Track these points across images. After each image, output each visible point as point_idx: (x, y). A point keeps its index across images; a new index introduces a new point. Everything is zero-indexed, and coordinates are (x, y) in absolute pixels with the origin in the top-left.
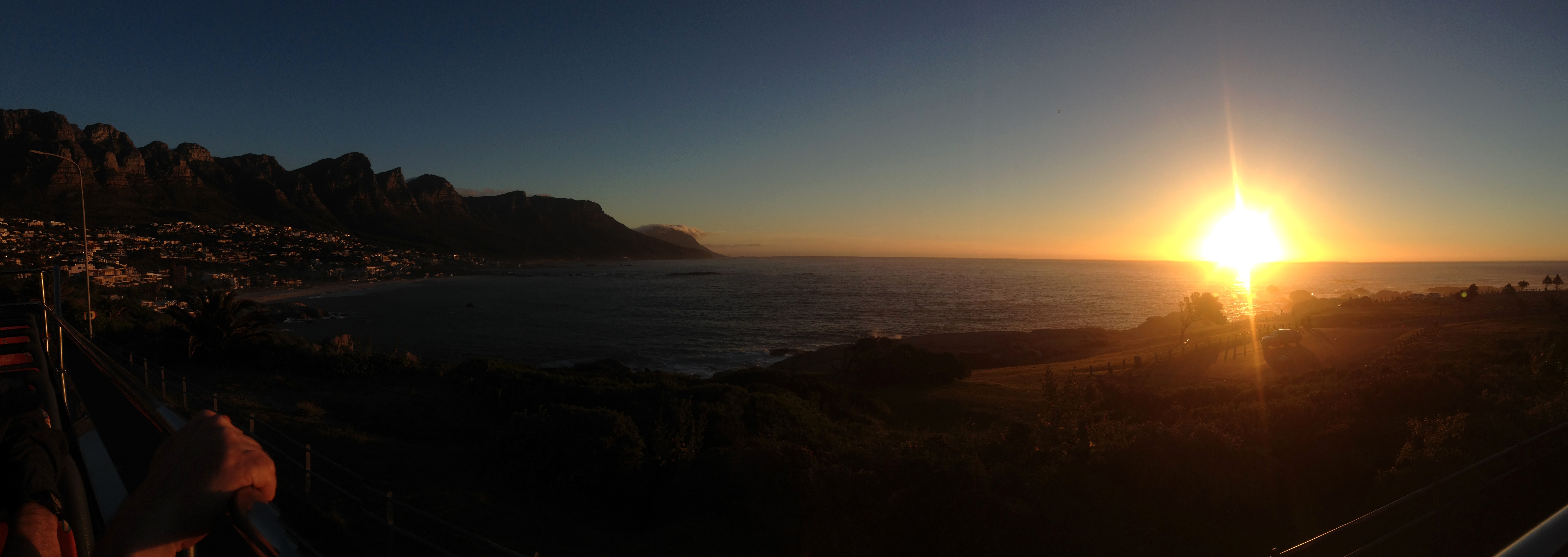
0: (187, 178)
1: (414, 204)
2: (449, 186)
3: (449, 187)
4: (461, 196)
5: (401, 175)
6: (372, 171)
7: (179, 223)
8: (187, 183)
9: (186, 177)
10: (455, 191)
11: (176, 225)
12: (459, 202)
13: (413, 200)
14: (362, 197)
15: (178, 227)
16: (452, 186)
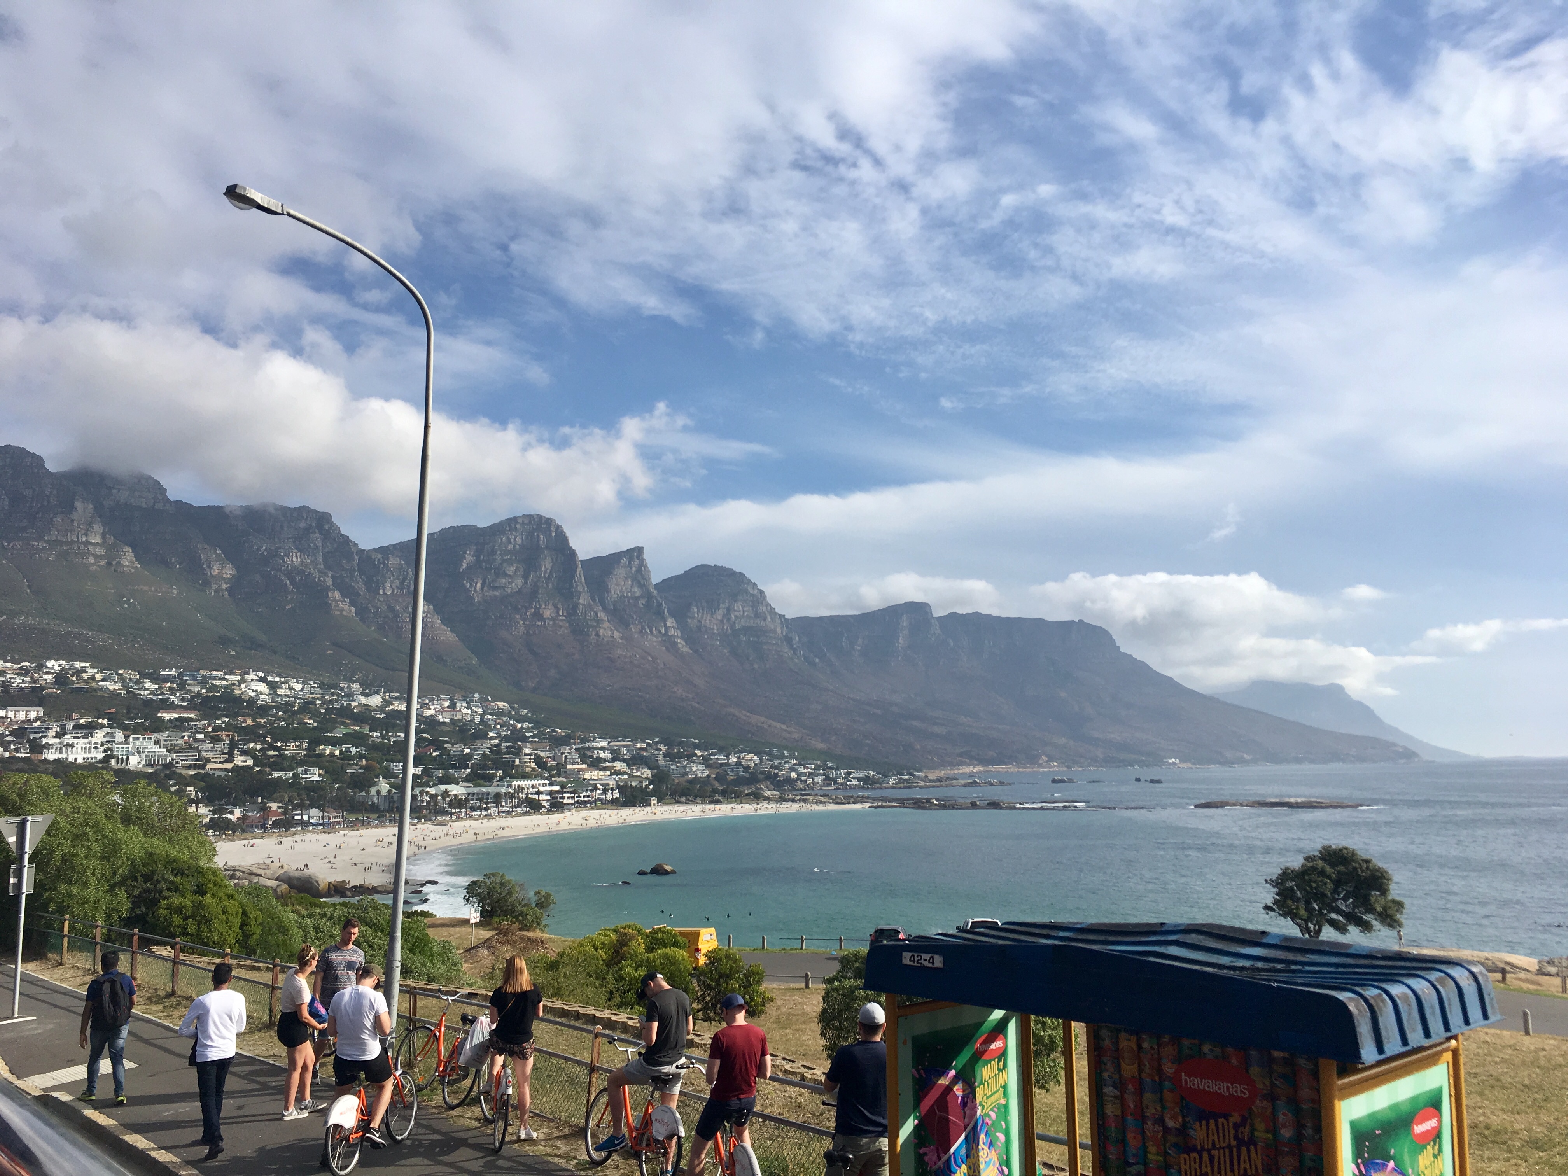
0: (91, 548)
1: (672, 632)
2: (756, 592)
3: (753, 595)
4: (782, 617)
5: (642, 565)
6: (573, 554)
7: (50, 664)
8: (92, 560)
9: (87, 543)
10: (768, 605)
11: (40, 667)
12: (779, 630)
13: (670, 622)
14: (547, 613)
15: (47, 673)
16: (761, 592)
